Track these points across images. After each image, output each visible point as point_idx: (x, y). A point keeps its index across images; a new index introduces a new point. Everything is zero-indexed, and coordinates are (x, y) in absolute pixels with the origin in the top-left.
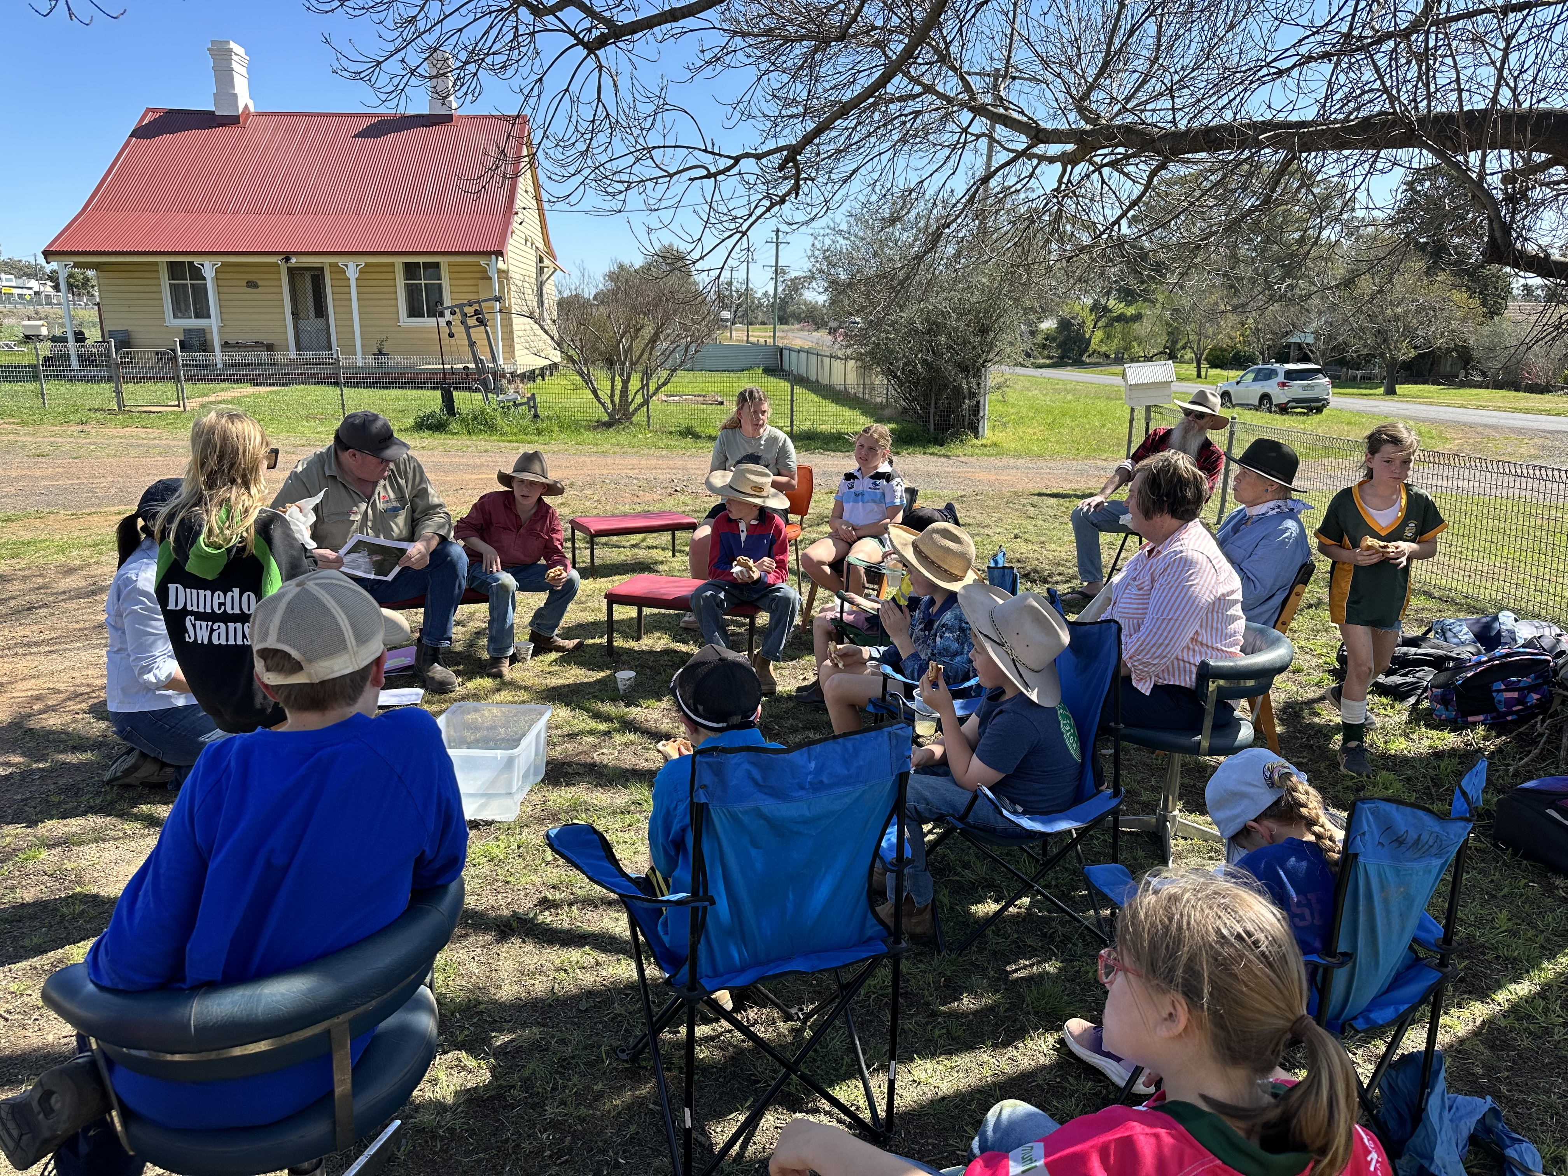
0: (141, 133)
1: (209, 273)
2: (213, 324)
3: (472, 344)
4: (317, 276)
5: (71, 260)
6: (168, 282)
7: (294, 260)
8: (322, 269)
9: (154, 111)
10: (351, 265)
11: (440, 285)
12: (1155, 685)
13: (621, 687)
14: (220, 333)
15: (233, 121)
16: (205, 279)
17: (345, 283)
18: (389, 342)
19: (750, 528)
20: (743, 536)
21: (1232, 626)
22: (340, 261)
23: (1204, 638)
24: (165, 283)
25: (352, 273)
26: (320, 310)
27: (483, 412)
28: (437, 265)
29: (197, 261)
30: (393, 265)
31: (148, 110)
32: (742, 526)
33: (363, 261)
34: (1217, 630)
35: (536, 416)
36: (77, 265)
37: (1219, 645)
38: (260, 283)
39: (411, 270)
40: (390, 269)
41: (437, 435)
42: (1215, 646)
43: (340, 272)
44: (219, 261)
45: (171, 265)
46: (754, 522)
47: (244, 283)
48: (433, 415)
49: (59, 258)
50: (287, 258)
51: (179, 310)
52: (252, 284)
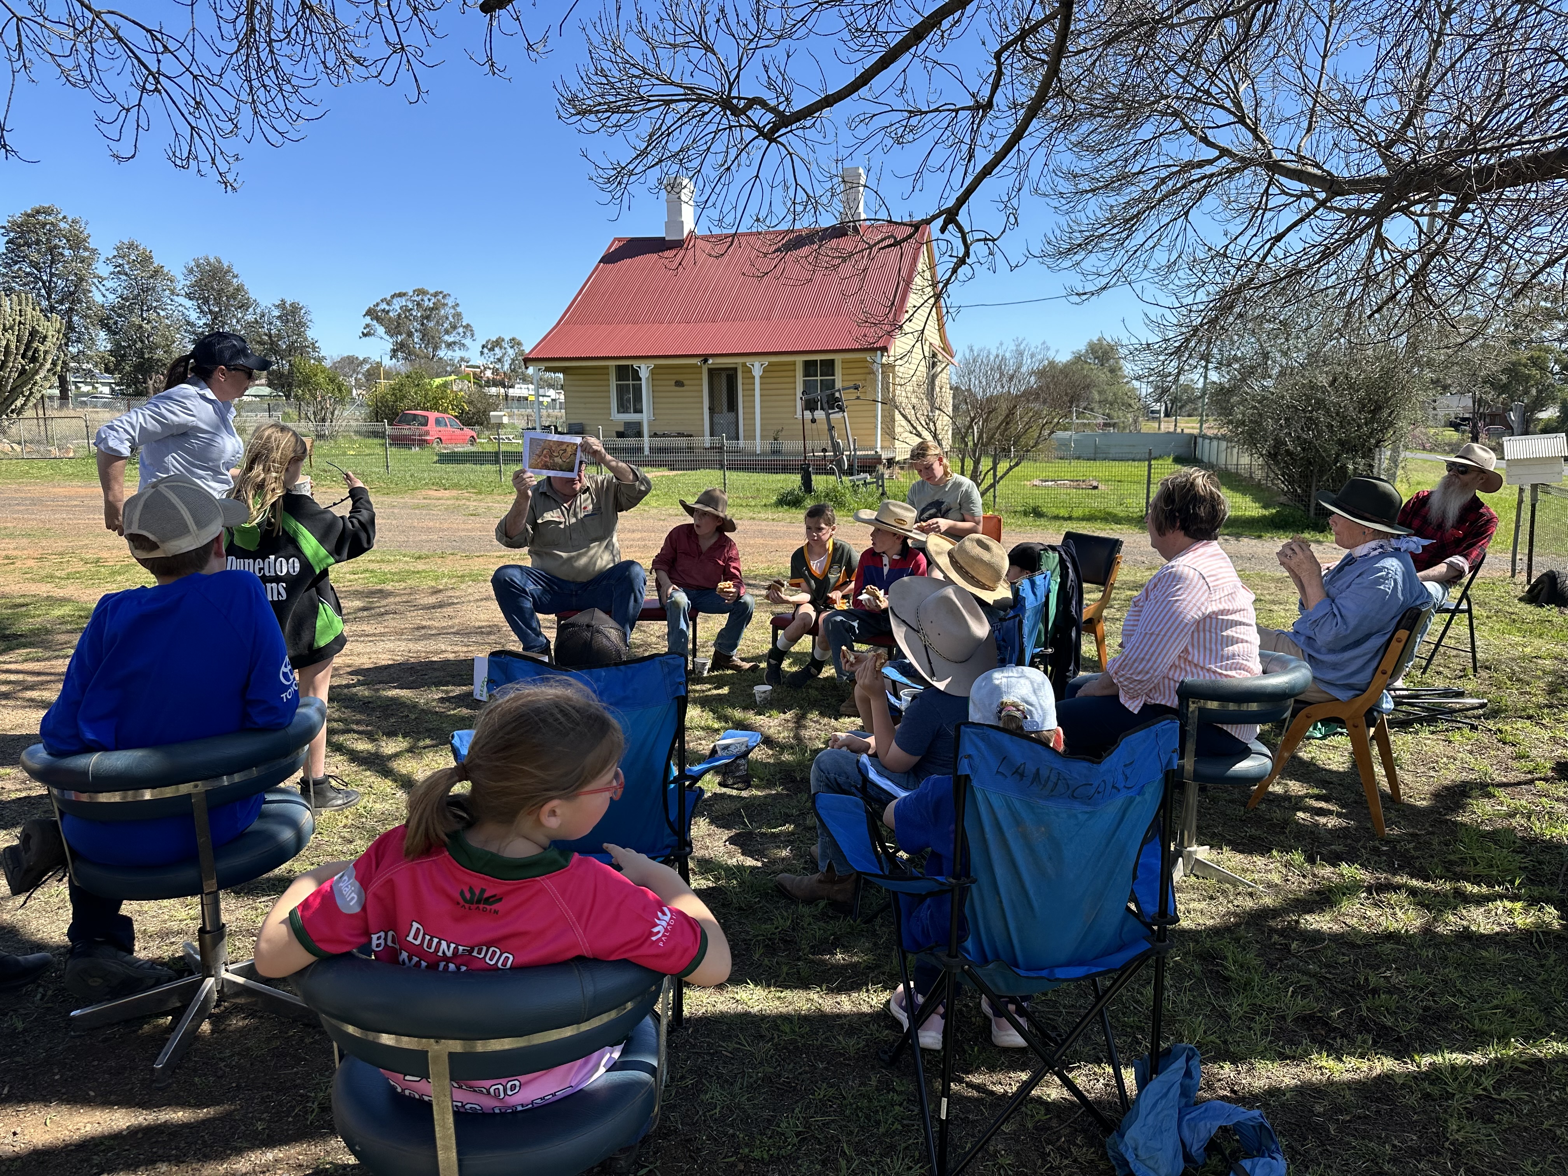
0: (609, 259)
1: (644, 374)
2: (645, 418)
3: (831, 428)
4: (731, 375)
5: (543, 366)
6: (615, 383)
7: (710, 361)
8: (735, 370)
9: (619, 240)
10: (757, 365)
11: (834, 380)
12: (1145, 704)
13: (758, 699)
14: (649, 425)
15: (678, 244)
16: (640, 379)
17: (750, 381)
18: (784, 433)
19: (893, 562)
20: (886, 570)
21: (1230, 648)
22: (748, 361)
23: (1196, 656)
24: (613, 383)
25: (757, 372)
26: (732, 406)
27: (835, 489)
28: (832, 362)
29: (636, 364)
30: (794, 363)
31: (615, 239)
32: (886, 560)
33: (766, 361)
34: (1211, 650)
35: (883, 494)
36: (548, 369)
37: (1213, 667)
38: (685, 382)
39: (809, 367)
40: (792, 368)
41: (794, 510)
42: (1208, 666)
43: (748, 371)
44: (652, 364)
45: (619, 368)
46: (896, 557)
47: (673, 383)
48: (791, 493)
49: (534, 363)
50: (705, 358)
51: (623, 408)
52: (679, 384)
